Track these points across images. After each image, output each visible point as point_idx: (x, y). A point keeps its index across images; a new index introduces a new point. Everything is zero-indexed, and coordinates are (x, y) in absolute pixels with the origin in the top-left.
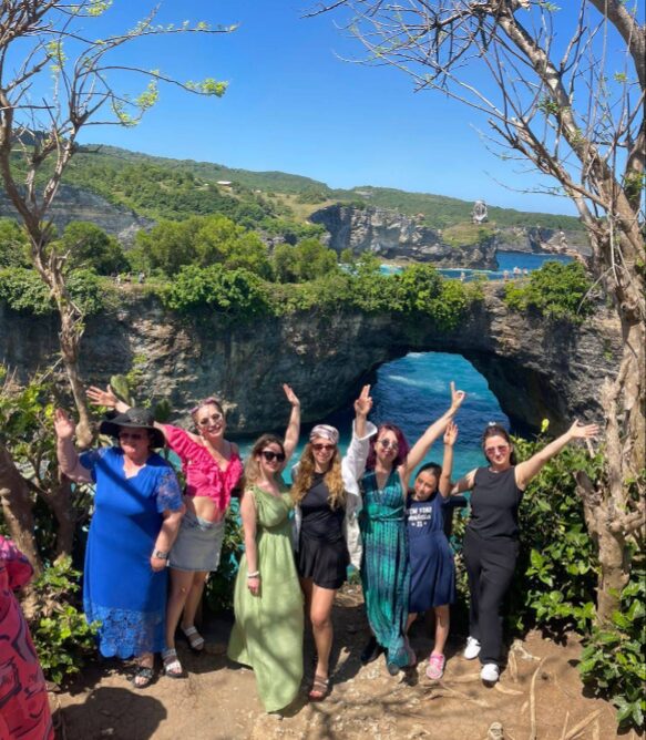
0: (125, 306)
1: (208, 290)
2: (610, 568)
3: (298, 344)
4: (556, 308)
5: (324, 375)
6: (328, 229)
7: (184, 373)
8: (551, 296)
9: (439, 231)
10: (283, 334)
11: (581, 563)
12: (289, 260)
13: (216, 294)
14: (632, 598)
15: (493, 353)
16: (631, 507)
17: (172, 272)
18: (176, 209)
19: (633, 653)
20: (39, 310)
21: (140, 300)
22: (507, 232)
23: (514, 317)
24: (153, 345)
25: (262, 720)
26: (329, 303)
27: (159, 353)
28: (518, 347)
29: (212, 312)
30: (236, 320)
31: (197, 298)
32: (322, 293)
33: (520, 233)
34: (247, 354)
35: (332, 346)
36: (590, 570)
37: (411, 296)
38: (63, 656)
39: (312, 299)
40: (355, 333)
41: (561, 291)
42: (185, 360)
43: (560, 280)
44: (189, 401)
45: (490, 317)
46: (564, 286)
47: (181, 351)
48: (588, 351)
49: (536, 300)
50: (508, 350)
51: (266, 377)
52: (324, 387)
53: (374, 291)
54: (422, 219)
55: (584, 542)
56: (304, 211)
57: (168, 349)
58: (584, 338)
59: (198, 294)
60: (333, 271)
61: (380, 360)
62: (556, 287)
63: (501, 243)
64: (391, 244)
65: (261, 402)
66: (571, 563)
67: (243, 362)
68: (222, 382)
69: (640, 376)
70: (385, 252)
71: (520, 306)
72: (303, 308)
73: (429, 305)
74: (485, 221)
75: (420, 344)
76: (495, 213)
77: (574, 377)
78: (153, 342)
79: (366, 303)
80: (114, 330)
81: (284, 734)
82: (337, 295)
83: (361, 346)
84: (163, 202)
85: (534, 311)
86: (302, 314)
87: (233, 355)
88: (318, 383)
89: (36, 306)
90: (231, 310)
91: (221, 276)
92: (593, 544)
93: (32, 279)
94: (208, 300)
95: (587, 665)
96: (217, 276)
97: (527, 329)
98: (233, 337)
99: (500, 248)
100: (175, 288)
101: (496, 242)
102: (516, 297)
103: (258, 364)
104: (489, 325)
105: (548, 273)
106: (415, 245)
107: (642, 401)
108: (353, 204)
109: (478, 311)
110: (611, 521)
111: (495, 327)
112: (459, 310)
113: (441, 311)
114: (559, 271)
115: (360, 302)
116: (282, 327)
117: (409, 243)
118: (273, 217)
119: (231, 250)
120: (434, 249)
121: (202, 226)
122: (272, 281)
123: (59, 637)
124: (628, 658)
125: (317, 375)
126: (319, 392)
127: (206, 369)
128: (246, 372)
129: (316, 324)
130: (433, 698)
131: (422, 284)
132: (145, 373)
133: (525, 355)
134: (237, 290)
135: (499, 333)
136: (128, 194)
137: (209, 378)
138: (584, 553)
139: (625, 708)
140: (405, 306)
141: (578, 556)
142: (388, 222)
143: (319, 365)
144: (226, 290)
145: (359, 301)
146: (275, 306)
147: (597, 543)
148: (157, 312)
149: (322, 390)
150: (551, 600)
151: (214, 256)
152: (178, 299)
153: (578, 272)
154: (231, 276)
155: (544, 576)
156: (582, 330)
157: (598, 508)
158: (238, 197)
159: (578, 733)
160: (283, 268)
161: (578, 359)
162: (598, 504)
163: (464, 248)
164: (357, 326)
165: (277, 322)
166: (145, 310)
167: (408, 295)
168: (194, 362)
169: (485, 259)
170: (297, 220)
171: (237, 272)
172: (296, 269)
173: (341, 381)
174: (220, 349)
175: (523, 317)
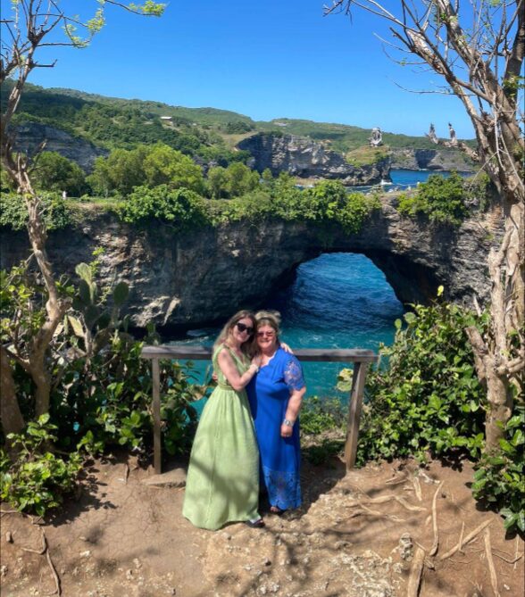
0: (89, 222)
1: (156, 206)
2: (497, 405)
3: (233, 249)
4: (439, 213)
5: (254, 274)
6: (252, 155)
7: (140, 275)
8: (435, 204)
9: (343, 154)
10: (219, 240)
11: (473, 402)
12: (222, 180)
13: (163, 209)
14: (515, 429)
15: (389, 253)
16: (514, 354)
17: (126, 192)
18: (127, 140)
19: (517, 472)
20: (17, 226)
21: (101, 216)
22: (398, 154)
23: (406, 222)
24: (113, 254)
25: (214, 540)
26: (256, 214)
27: (119, 259)
28: (409, 246)
29: (160, 224)
30: (180, 231)
31: (147, 213)
32: (250, 207)
33: (409, 154)
34: (191, 258)
35: (260, 250)
36: (480, 409)
37: (323, 207)
38: (44, 494)
39: (242, 212)
40: (278, 239)
41: (443, 200)
42: (140, 265)
43: (441, 190)
44: (144, 298)
45: (387, 222)
46: (446, 195)
47: (136, 258)
48: (465, 248)
49: (423, 208)
50: (402, 249)
51: (207, 277)
52: (255, 283)
53: (292, 204)
54: (330, 144)
55: (475, 385)
56: (232, 140)
57: (125, 256)
58: (462, 237)
59: (148, 210)
60: (258, 189)
61: (299, 260)
62: (439, 196)
63: (393, 162)
64: (305, 166)
65: (204, 297)
66: (464, 403)
67: (188, 265)
68: (171, 282)
69: (520, 245)
70: (300, 173)
71: (410, 212)
72: (235, 219)
73: (337, 214)
74: (380, 145)
75: (331, 246)
76: (388, 138)
77: (455, 269)
78: (113, 251)
79: (285, 214)
80: (80, 242)
81: (232, 549)
82: (262, 208)
83: (282, 249)
84: (116, 135)
85: (421, 217)
86: (234, 224)
87: (179, 259)
88: (249, 280)
89: (14, 224)
90: (176, 222)
91: (166, 195)
92: (482, 387)
93: (9, 201)
94: (157, 215)
95: (479, 484)
96: (163, 194)
97: (416, 232)
98: (178, 245)
99: (393, 166)
100: (129, 206)
101: (390, 162)
102: (407, 206)
103: (199, 267)
104: (387, 229)
105: (432, 185)
106: (324, 166)
107: (521, 267)
108: (273, 133)
109: (377, 217)
110: (498, 366)
111: (391, 231)
112: (361, 217)
113: (347, 219)
114: (442, 184)
115: (281, 214)
116: (218, 236)
117: (319, 164)
118: (208, 146)
119: (173, 173)
120: (340, 169)
121: (149, 154)
122: (209, 197)
123: (41, 478)
124: (513, 477)
125: (248, 275)
126: (250, 288)
127: (157, 271)
128: (190, 274)
129: (246, 232)
130: (354, 517)
131: (330, 197)
132: (107, 277)
133: (414, 252)
134: (180, 205)
135: (394, 235)
136: (87, 129)
137: (160, 279)
138: (475, 394)
139: (511, 517)
140: (318, 216)
141: (470, 397)
142: (302, 147)
143: (249, 266)
144: (171, 206)
145: (281, 212)
146: (212, 219)
147: (486, 385)
148: (115, 226)
149: (252, 286)
150: (448, 434)
151: (160, 178)
152: (132, 215)
153: (456, 184)
154: (175, 194)
155: (443, 415)
156: (461, 231)
157: (487, 356)
158: (178, 129)
159: (473, 538)
160: (218, 187)
161: (458, 255)
162: (486, 352)
163: (364, 168)
164: (280, 233)
165: (214, 231)
166: (105, 224)
167: (320, 206)
168: (147, 266)
169: (380, 175)
170: (227, 147)
171: (180, 191)
172: (228, 188)
173: (268, 278)
174: (168, 254)
175: (413, 221)
